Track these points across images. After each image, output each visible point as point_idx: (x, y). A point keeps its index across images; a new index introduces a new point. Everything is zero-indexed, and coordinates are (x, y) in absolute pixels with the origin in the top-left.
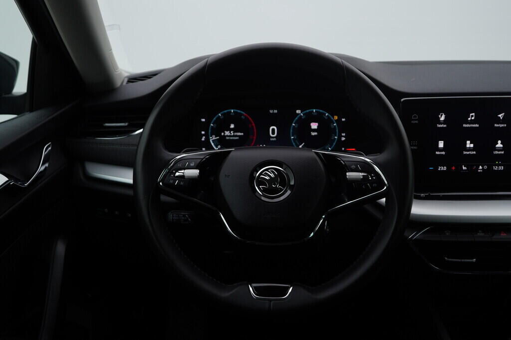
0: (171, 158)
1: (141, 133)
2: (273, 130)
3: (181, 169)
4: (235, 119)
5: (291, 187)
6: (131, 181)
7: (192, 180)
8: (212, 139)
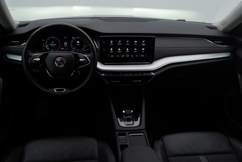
0: (32, 55)
1: (25, 44)
2: (66, 43)
3: (35, 58)
4: (54, 40)
5: (64, 64)
6: (21, 60)
7: (38, 61)
8: (47, 46)
